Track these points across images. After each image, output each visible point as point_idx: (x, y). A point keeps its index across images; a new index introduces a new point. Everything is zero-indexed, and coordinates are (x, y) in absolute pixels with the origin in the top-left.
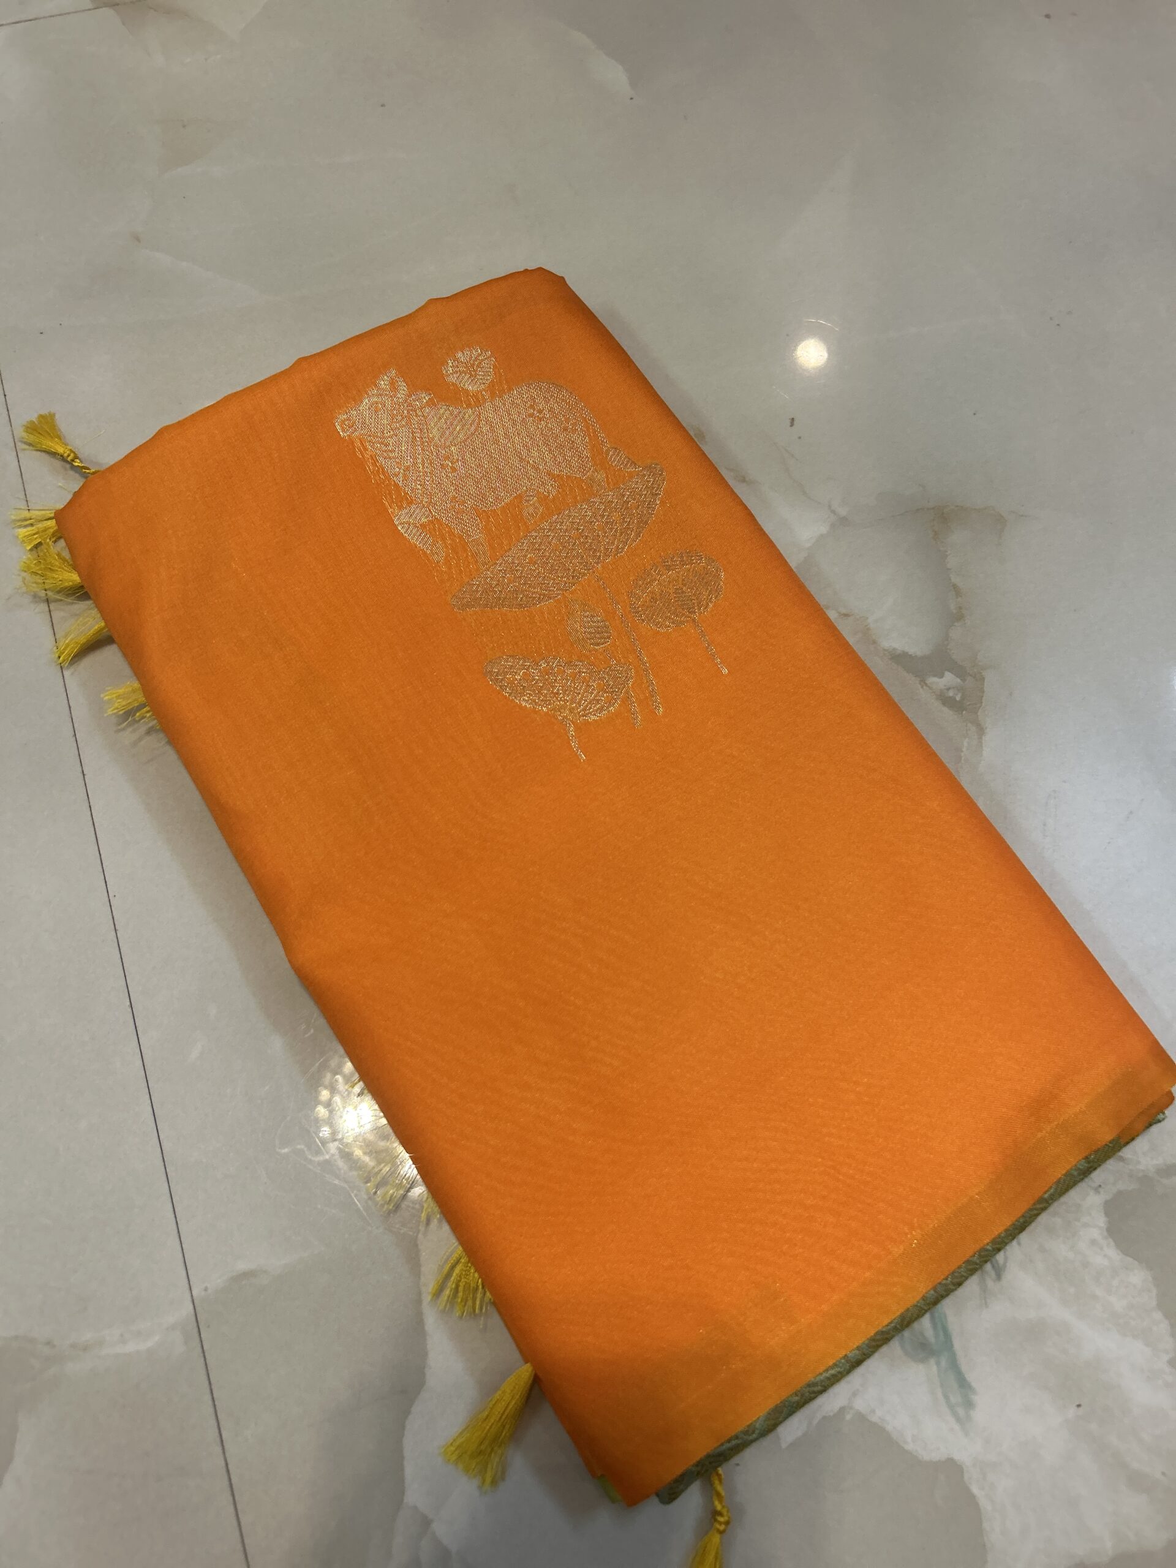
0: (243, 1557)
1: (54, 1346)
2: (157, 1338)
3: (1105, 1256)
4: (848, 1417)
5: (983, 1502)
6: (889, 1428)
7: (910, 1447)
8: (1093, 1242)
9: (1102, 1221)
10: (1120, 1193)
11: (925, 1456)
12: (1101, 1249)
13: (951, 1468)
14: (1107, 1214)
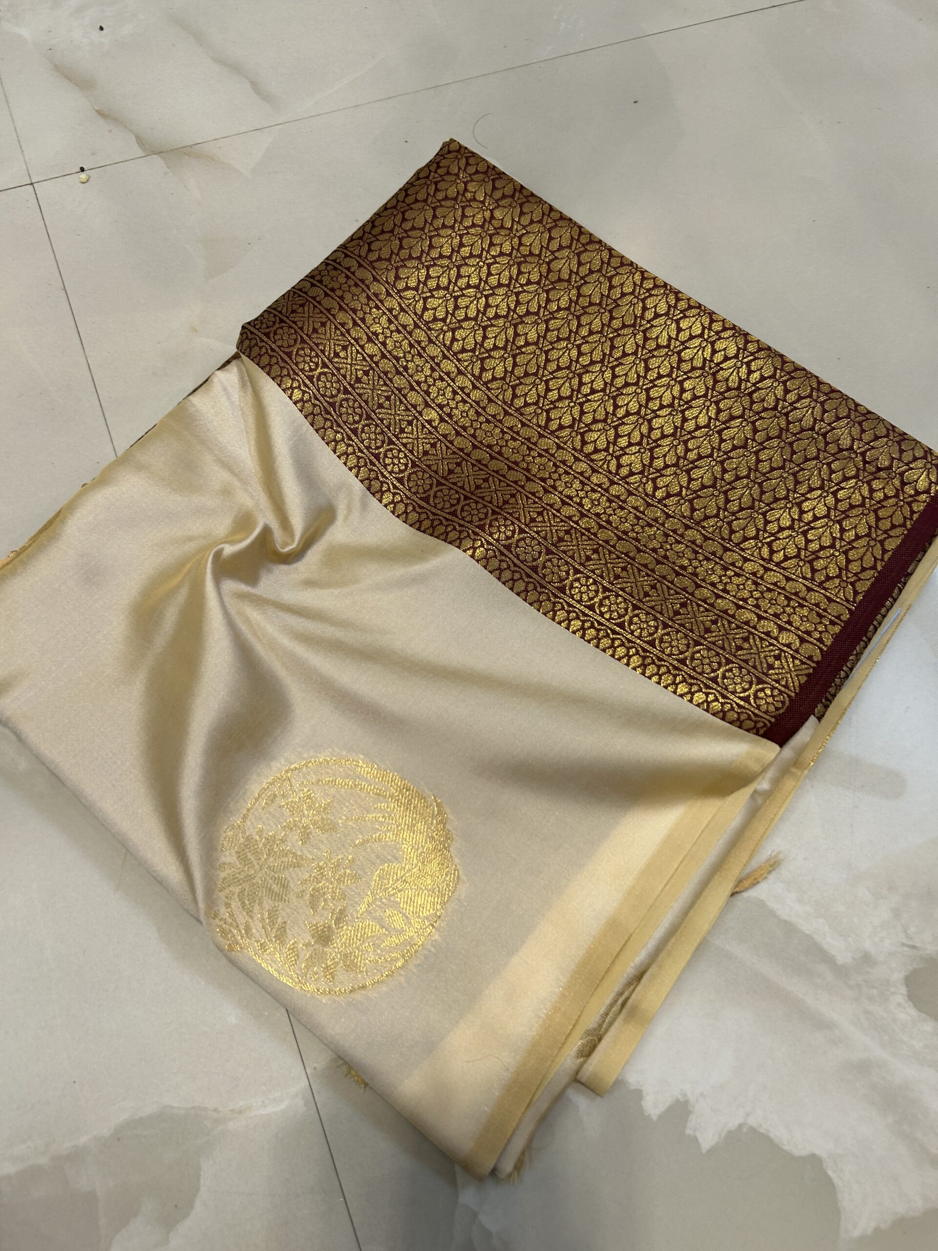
0: (357, 1245)
1: (219, 1112)
2: (286, 1103)
3: (907, 1013)
4: (745, 1130)
5: (836, 1181)
6: (772, 1136)
7: (784, 1147)
8: (899, 1005)
9: (903, 990)
10: (915, 970)
11: (797, 1152)
12: (905, 1008)
13: (814, 1160)
14: (907, 986)
